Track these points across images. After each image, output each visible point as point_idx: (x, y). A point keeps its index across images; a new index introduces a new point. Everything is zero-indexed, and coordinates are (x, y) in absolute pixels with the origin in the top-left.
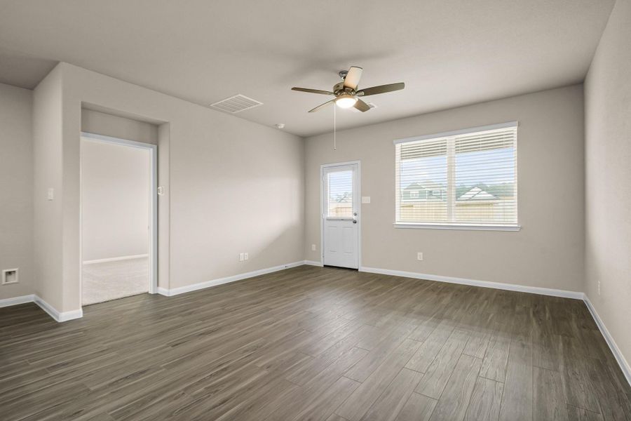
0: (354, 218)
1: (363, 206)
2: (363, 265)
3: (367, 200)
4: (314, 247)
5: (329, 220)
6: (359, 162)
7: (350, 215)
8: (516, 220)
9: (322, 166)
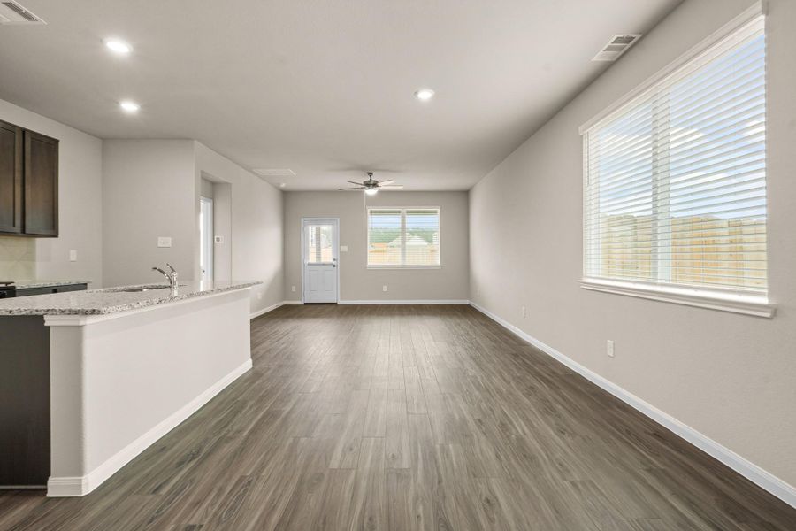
0: (334, 263)
1: (342, 254)
2: (342, 299)
3: (345, 249)
4: (294, 288)
5: (309, 264)
6: (338, 219)
7: (331, 261)
8: (439, 262)
9: (303, 219)
